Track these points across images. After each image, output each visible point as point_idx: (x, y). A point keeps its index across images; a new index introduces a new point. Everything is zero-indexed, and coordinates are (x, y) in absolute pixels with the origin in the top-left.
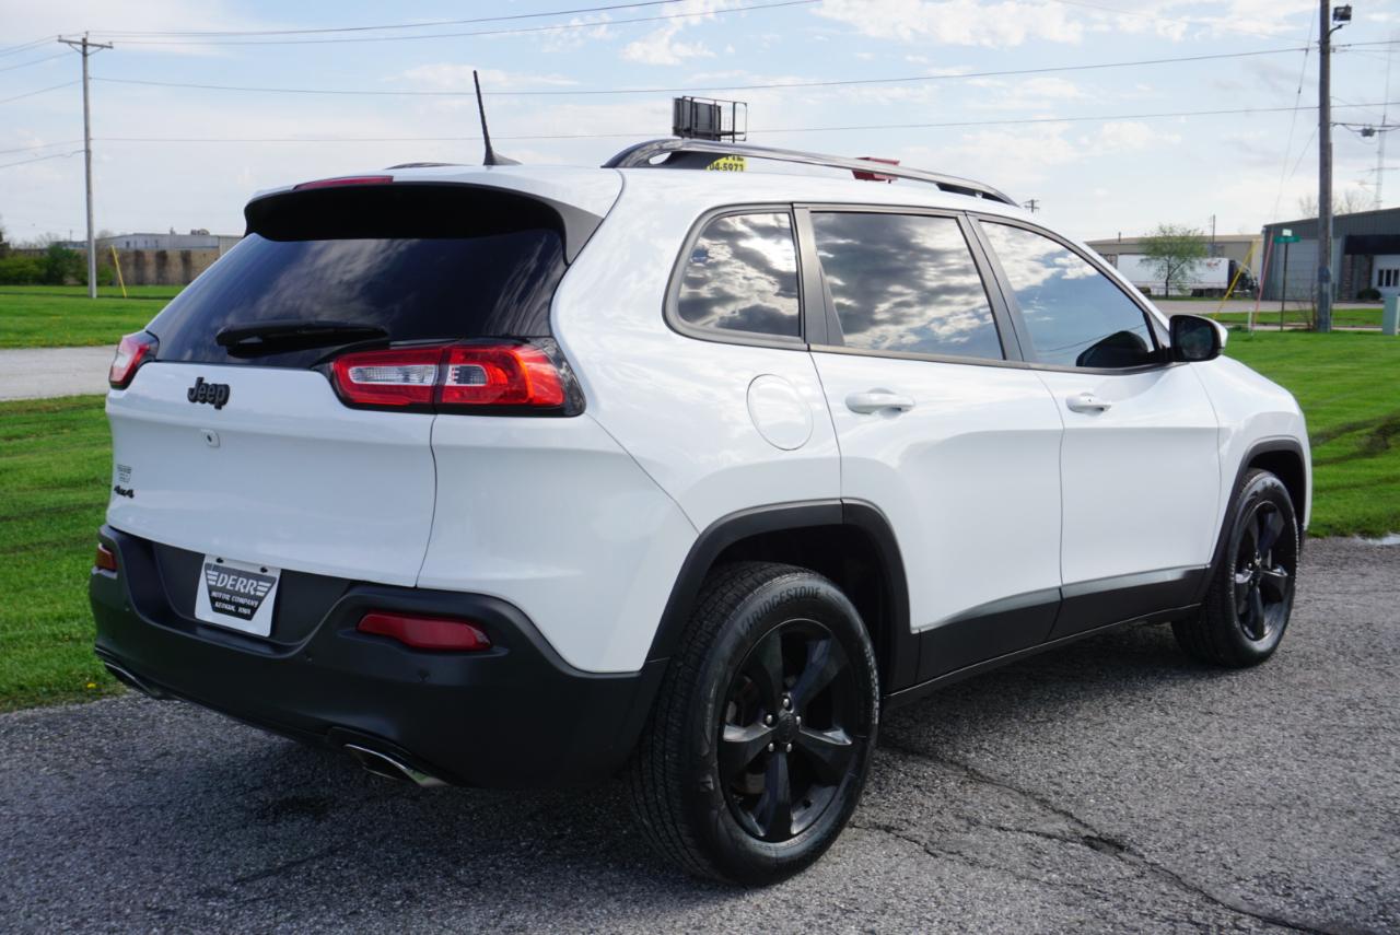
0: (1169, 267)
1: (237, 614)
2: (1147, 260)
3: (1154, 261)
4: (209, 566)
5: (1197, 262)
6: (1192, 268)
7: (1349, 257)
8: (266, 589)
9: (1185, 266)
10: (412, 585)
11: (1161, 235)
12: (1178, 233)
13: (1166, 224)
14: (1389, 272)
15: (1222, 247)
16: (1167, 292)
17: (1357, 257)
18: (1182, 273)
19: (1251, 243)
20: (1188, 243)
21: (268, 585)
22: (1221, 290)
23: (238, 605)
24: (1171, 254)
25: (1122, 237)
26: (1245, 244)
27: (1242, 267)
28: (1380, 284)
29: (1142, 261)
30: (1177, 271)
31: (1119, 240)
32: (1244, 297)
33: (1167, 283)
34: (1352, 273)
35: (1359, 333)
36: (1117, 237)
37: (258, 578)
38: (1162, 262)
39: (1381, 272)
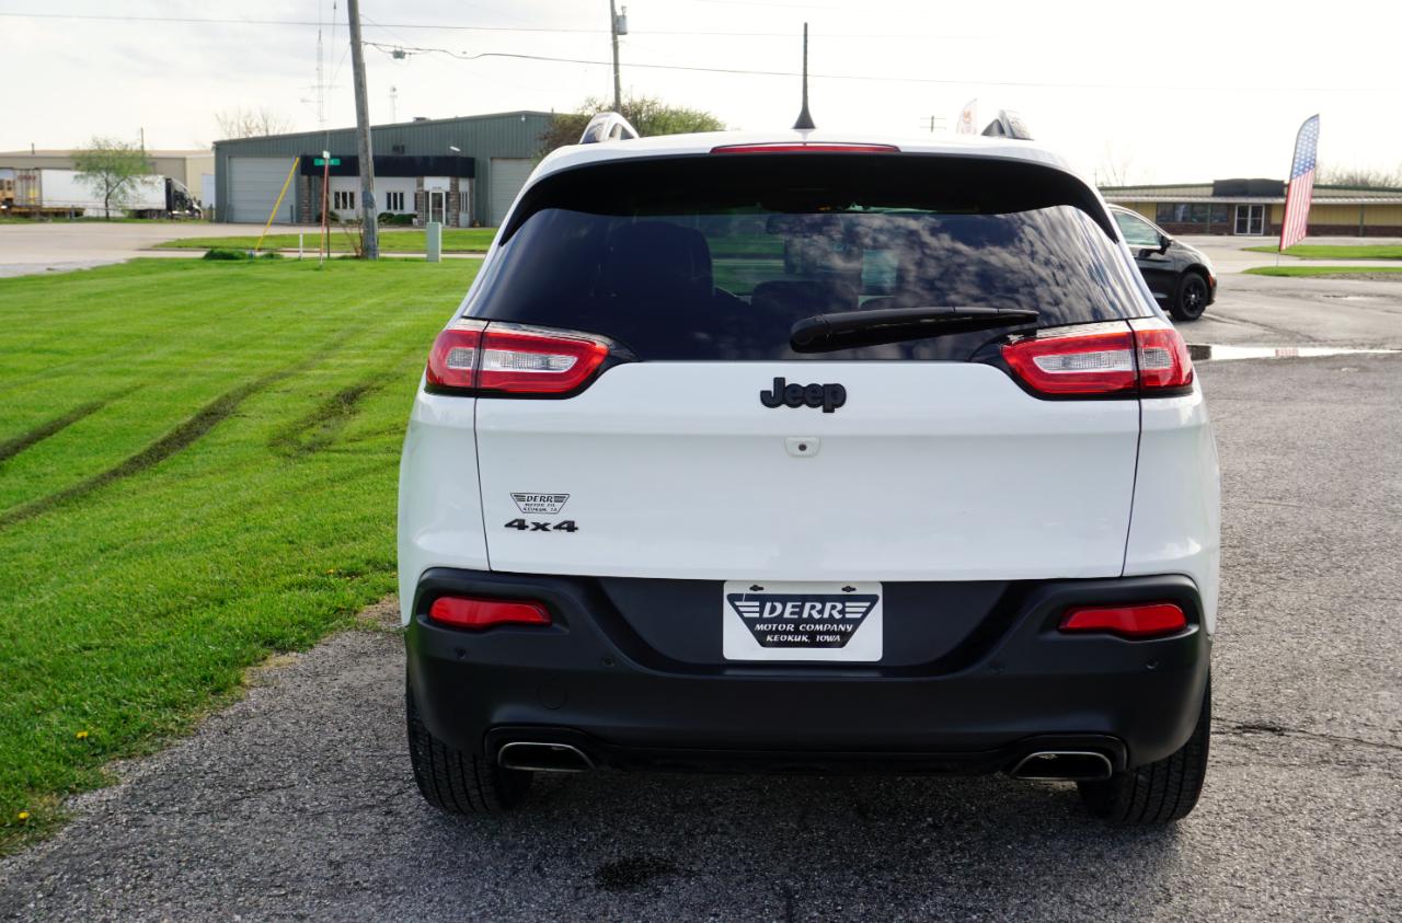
0: (108, 184)
1: (813, 644)
2: (81, 176)
3: (91, 178)
4: (733, 598)
5: (138, 180)
6: (133, 187)
7: (305, 178)
8: (864, 610)
9: (125, 185)
10: (1118, 574)
11: (96, 148)
12: (115, 146)
13: (101, 137)
14: (344, 195)
15: (154, 164)
16: (108, 214)
17: (313, 178)
18: (123, 191)
19: (184, 159)
20: (126, 158)
21: (868, 604)
22: (159, 211)
23: (812, 635)
24: (108, 170)
25: (36, 149)
26: (180, 161)
27: (178, 186)
28: (337, 207)
29: (76, 177)
30: (116, 190)
31: (33, 152)
32: (185, 219)
33: (106, 203)
34: (310, 195)
35: (406, 260)
36: (30, 149)
37: (842, 599)
38: (100, 179)
39: (337, 194)
